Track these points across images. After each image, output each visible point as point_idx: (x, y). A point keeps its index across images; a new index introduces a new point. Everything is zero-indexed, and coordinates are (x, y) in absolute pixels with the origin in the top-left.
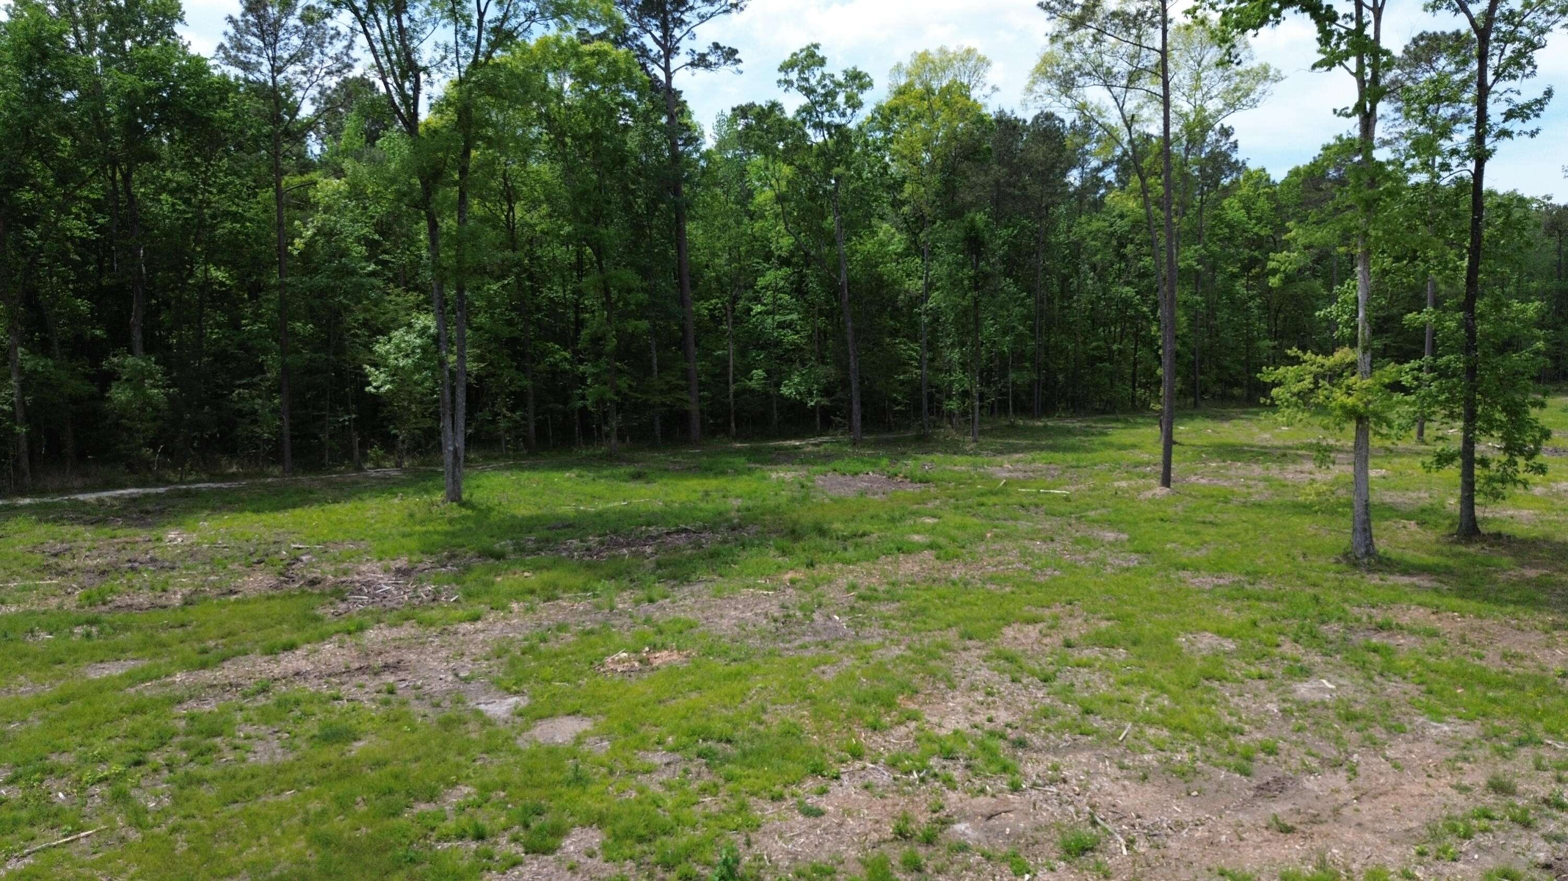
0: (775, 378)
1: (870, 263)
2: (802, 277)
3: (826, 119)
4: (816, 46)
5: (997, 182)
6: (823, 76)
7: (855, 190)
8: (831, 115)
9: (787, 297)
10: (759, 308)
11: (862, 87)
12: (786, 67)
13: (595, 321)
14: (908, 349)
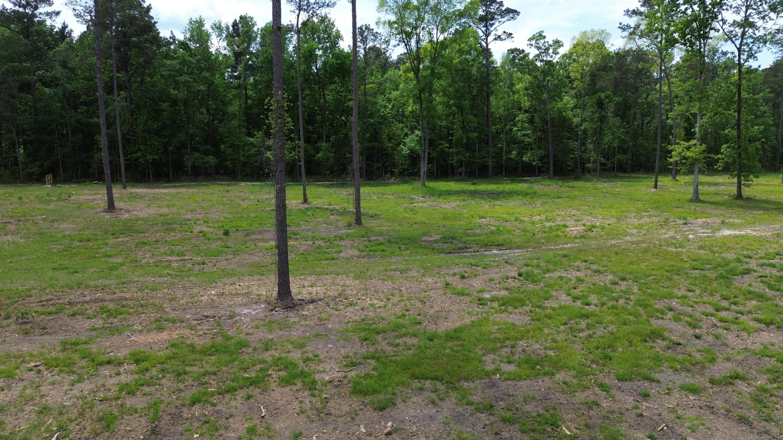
0: (520, 155)
1: (560, 111)
2: (533, 117)
3: (545, 59)
4: (542, 32)
5: (616, 79)
6: (545, 42)
7: (554, 85)
8: (547, 58)
9: (527, 124)
10: (516, 129)
11: (560, 46)
12: (530, 40)
13: (458, 133)
14: (574, 144)
